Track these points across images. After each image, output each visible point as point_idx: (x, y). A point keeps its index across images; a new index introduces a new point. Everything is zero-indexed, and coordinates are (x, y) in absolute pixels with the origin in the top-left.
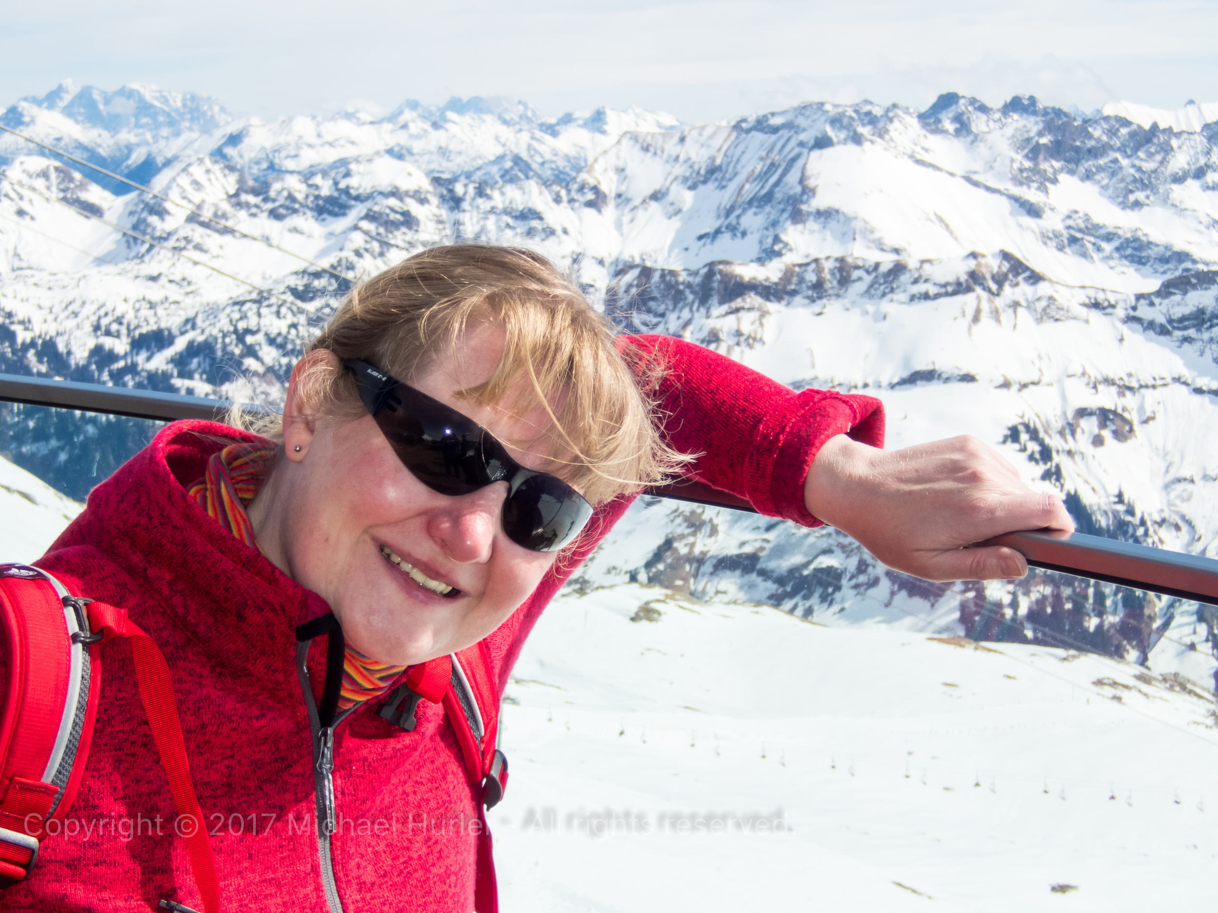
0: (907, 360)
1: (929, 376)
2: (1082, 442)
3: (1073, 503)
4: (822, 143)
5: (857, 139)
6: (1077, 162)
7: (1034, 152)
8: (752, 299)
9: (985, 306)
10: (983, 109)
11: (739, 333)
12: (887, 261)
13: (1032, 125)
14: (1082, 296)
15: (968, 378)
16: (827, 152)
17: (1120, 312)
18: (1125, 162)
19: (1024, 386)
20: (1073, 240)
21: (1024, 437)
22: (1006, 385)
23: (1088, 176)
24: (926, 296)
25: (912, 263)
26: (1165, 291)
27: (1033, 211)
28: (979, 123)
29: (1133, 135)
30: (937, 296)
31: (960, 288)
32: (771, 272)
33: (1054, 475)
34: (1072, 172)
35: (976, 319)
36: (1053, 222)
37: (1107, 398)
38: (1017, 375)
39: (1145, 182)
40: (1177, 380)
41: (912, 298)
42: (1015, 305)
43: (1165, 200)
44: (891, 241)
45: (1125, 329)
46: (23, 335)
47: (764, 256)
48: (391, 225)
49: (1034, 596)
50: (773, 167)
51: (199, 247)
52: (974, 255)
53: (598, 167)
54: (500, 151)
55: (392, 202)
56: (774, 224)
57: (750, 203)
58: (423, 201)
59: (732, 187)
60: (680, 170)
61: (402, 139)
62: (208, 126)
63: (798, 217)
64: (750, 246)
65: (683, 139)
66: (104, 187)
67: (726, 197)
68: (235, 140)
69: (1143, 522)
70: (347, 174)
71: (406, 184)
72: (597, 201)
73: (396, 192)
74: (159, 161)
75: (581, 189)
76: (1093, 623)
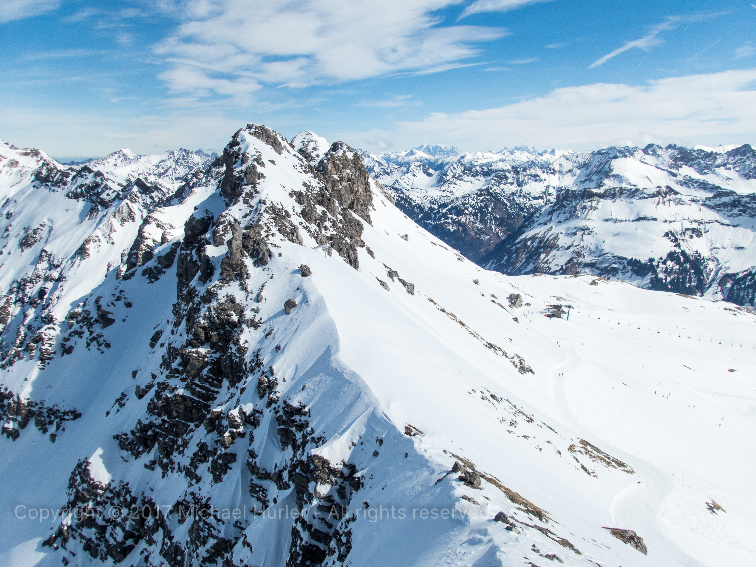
0: (638, 214)
1: (644, 218)
2: (687, 237)
3: (683, 253)
4: (616, 157)
5: (625, 156)
6: (688, 162)
7: (676, 159)
8: (596, 198)
9: (661, 200)
10: (660, 148)
11: (592, 206)
12: (634, 188)
13: (676, 152)
14: (689, 198)
15: (655, 219)
16: (617, 160)
17: (700, 203)
18: (702, 162)
19: (671, 222)
20: (685, 183)
21: (670, 235)
22: (666, 221)
23: (691, 166)
24: (644, 198)
25: (641, 189)
26: (714, 197)
27: (674, 175)
28: (659, 152)
29: (705, 155)
30: (647, 198)
31: (654, 196)
32: (601, 191)
33: (678, 245)
34: (686, 165)
35: (658, 204)
36: (680, 178)
37: (695, 226)
38: (669, 219)
39: (708, 167)
40: (716, 221)
41: (640, 198)
42: (670, 200)
43: (714, 172)
44: (633, 183)
45: (702, 207)
46: (414, 204)
47: (599, 186)
48: (501, 179)
49: (672, 277)
50: (602, 163)
51: (455, 184)
52: (659, 187)
53: (555, 164)
54: (528, 160)
55: (502, 173)
56: (601, 178)
57: (595, 173)
58: (509, 172)
59: (590, 169)
60: (576, 164)
61: (503, 157)
62: (456, 154)
63: (607, 177)
64: (594, 184)
65: (577, 157)
66: (433, 169)
67: (588, 171)
68: (463, 157)
69: (703, 259)
70: (491, 166)
71: (505, 168)
72: (554, 172)
73: (503, 170)
74: (445, 163)
75: (550, 169)
76: (688, 285)
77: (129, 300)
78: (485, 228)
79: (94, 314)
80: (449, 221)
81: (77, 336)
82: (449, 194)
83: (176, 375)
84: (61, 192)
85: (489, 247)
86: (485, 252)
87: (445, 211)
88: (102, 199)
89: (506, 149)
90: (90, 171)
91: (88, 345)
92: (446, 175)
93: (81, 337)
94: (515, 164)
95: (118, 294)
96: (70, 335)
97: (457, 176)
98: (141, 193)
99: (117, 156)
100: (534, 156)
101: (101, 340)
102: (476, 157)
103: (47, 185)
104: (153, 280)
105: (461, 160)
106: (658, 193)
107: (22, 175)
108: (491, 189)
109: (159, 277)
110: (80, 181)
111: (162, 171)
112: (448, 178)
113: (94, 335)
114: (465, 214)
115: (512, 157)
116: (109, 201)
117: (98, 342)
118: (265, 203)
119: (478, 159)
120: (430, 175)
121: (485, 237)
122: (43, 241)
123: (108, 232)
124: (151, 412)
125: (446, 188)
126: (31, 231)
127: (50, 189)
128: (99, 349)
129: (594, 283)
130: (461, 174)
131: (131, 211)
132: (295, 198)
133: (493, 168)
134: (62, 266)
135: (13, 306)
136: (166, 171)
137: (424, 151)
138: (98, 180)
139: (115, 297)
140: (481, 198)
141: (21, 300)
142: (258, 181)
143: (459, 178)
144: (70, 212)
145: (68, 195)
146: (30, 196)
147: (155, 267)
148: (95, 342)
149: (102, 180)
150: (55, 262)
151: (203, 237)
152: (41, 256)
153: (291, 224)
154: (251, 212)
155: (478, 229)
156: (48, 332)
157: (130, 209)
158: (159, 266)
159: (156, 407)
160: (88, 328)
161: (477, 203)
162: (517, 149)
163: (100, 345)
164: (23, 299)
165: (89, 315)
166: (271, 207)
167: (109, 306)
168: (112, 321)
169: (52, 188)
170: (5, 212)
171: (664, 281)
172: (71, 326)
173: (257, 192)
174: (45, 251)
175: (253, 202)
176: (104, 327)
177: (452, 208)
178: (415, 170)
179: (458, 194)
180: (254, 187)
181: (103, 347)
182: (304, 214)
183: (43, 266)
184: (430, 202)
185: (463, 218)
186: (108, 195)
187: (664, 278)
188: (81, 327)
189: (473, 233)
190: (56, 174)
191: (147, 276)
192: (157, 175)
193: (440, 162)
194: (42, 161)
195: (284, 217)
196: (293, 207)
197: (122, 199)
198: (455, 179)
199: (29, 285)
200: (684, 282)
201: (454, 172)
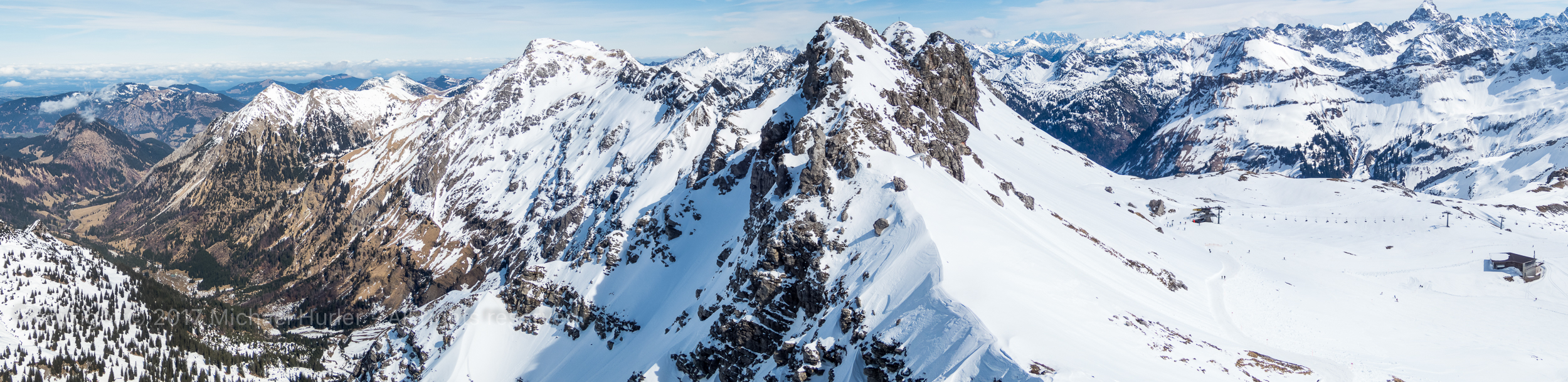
0: (1278, 99)
1: (1285, 102)
2: (1328, 118)
3: (1327, 135)
4: (1248, 39)
5: (1258, 38)
6: (1318, 41)
7: (1307, 39)
8: (1234, 84)
9: (1299, 82)
10: (1290, 28)
11: (1230, 93)
12: (1270, 71)
13: (1306, 32)
14: (1325, 78)
15: (1296, 102)
16: (1250, 41)
17: (1335, 82)
18: (1331, 40)
19: (1311, 104)
20: (1319, 63)
21: (1312, 118)
22: (1306, 104)
23: (1321, 45)
24: (1282, 80)
25: (1278, 72)
26: (1347, 75)
27: (1308, 55)
28: (1290, 32)
29: (1332, 33)
30: (1285, 80)
31: (1291, 77)
32: (1238, 75)
33: (1321, 128)
34: (1317, 44)
35: (1296, 86)
36: (1313, 58)
37: (1334, 105)
38: (1309, 101)
39: (1337, 46)
40: (1352, 99)
41: (1278, 81)
42: (1307, 81)
43: (1342, 50)
44: (1269, 65)
45: (1338, 86)
46: (1028, 101)
47: (1235, 71)
48: (1129, 67)
49: (1320, 162)
50: (1235, 46)
51: (1075, 76)
52: (1294, 68)
53: (1186, 49)
54: (1156, 45)
55: (1129, 61)
56: (1236, 62)
57: (1229, 57)
58: (1137, 60)
59: (1224, 52)
60: (1209, 48)
61: (1129, 43)
62: (1075, 42)
63: (1243, 60)
64: (1230, 69)
65: (1209, 40)
66: (1049, 60)
67: (1222, 55)
69: (1346, 139)
70: (1116, 53)
71: (1132, 56)
72: (1186, 58)
73: (1129, 58)
74: (1062, 52)
75: (1181, 55)
76: (1336, 168)
77: (698, 212)
78: (1115, 125)
79: (662, 224)
80: (1071, 119)
81: (643, 245)
82: (1069, 88)
83: (745, 299)
84: (641, 93)
85: (1121, 148)
86: (1117, 154)
87: (1066, 108)
88: (678, 101)
89: (1131, 34)
90: (669, 72)
91: (653, 256)
92: (1065, 67)
93: (647, 247)
94: (1142, 51)
95: (687, 204)
96: (636, 244)
97: (1077, 67)
98: (717, 95)
99: (695, 55)
100: (1163, 41)
101: (666, 252)
102: (1098, 44)
103: (628, 86)
104: (724, 191)
105: (1081, 48)
106: (1295, 74)
107: (607, 75)
108: (1118, 79)
109: (731, 188)
110: (659, 82)
111: (740, 71)
112: (1067, 69)
113: (660, 246)
114: (1090, 111)
115: (1139, 42)
116: (685, 103)
117: (663, 254)
118: (851, 105)
119: (1100, 47)
120: (1045, 67)
121: (1116, 137)
122: (620, 143)
123: (681, 137)
124: (713, 336)
125: (1066, 82)
126: (609, 133)
127: (630, 91)
128: (663, 262)
129: (1243, 178)
130: (1082, 64)
131: (706, 114)
132: (886, 98)
133: (1118, 56)
134: (635, 171)
135: (587, 207)
136: (744, 70)
137: (1037, 40)
138: (676, 81)
139: (684, 208)
140: (1107, 91)
141: (594, 202)
142: (844, 80)
143: (1081, 69)
144: (647, 114)
145: (646, 97)
146: (613, 98)
147: (728, 177)
148: (660, 254)
149: (679, 81)
150: (629, 166)
151: (781, 144)
152: (616, 158)
153: (883, 129)
154: (835, 115)
155: (1106, 127)
156: (615, 237)
157: (705, 112)
158: (732, 176)
159: (719, 331)
160: (655, 238)
161: (1103, 96)
162: (1143, 33)
163: (665, 257)
164: (596, 201)
165: (656, 224)
166: (859, 109)
167: (677, 216)
168: (678, 233)
169: (632, 89)
170: (589, 113)
171: (1313, 167)
172: (638, 234)
173: (843, 92)
174: (621, 154)
175: (838, 104)
176: (670, 239)
177: (1075, 104)
178: (1028, 62)
179: (1080, 88)
180: (840, 87)
181: (667, 260)
182: (898, 117)
183: (618, 168)
184: (1048, 99)
185: (1088, 116)
186: (684, 97)
187: (1313, 163)
188: (648, 236)
189: (1100, 133)
190: (637, 75)
191: (719, 186)
192: (735, 75)
193: (1056, 51)
194: (626, 62)
195: (874, 121)
196: (885, 109)
197: (698, 101)
198: (1075, 71)
199: (603, 187)
200: (1332, 165)
201: (1074, 62)
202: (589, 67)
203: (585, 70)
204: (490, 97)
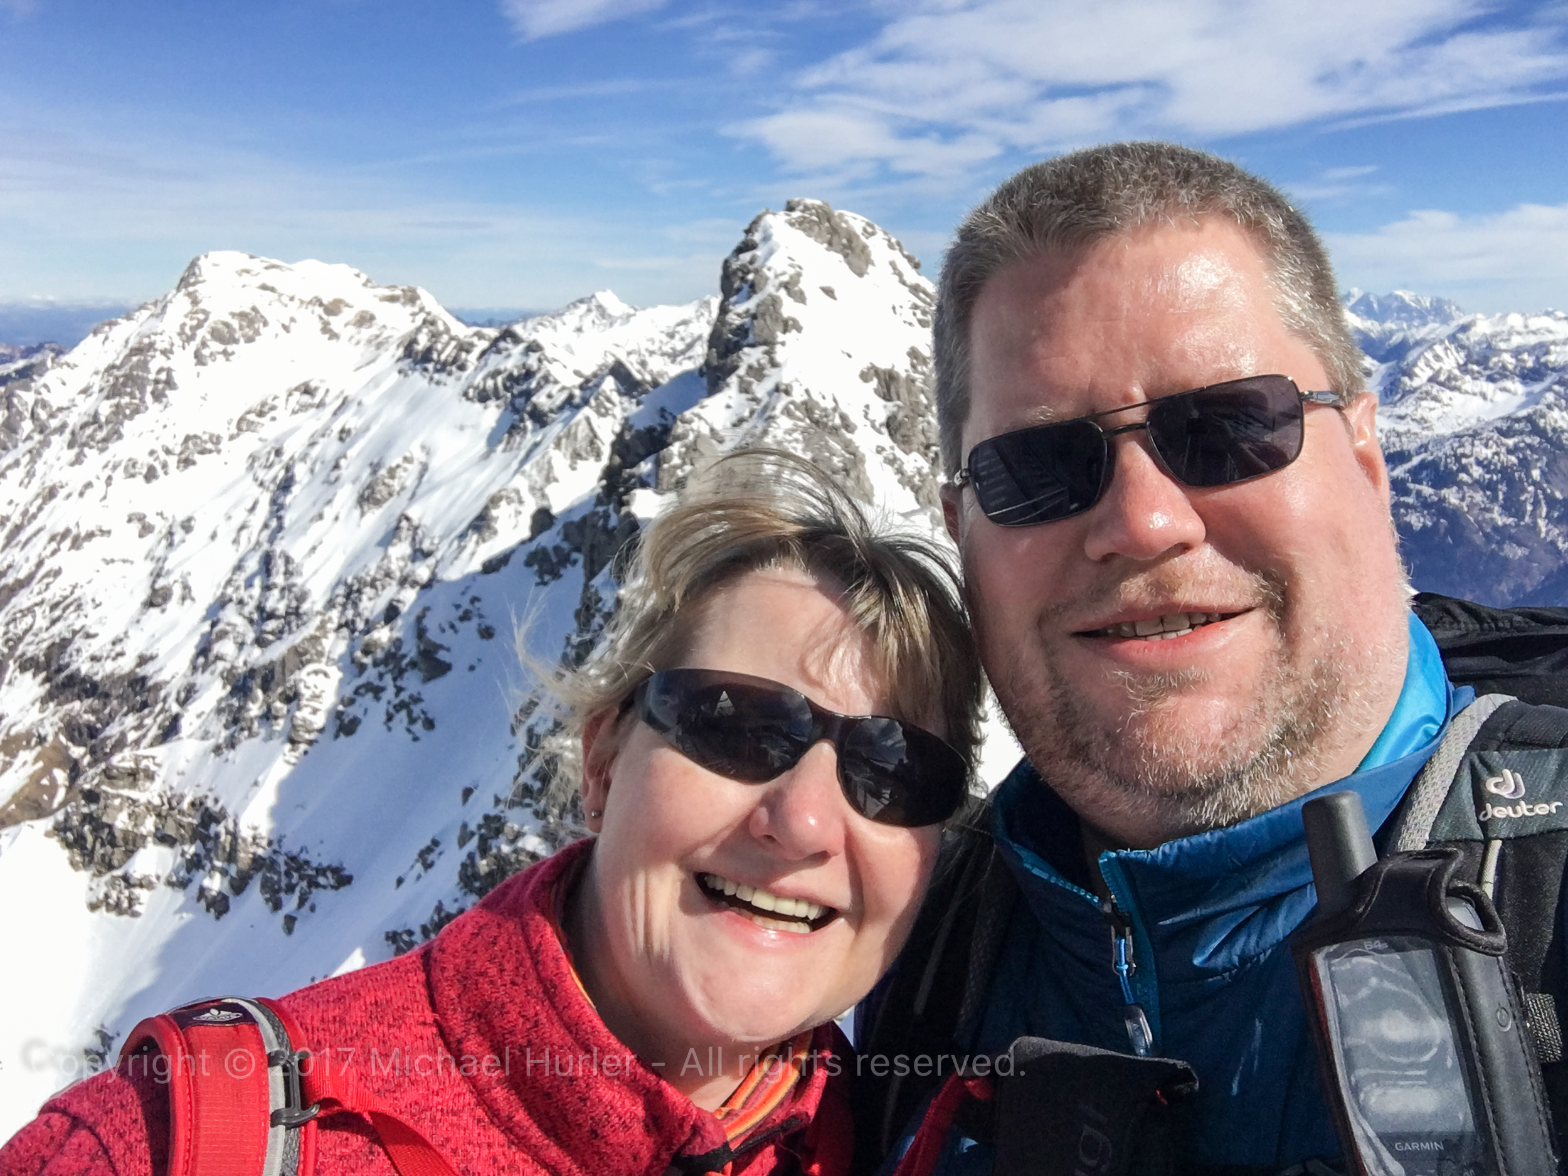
51: (1435, 399)
62: (1446, 319)
66: (1374, 357)
68: (1464, 328)
70: (1547, 353)
74: (1411, 341)
78: (1517, 525)
80: (1410, 500)
82: (1415, 428)
84: (453, 385)
87: (1400, 472)
88: (535, 406)
90: (517, 340)
92: (1412, 375)
97: (1442, 378)
98: (620, 394)
99: (583, 308)
102: (1505, 328)
103: (426, 370)
105: (1460, 336)
107: (379, 344)
108: (1543, 416)
110: (494, 361)
111: (680, 346)
112: (1416, 383)
114: (1460, 485)
116: (552, 411)
119: (1510, 334)
121: (1515, 552)
122: (407, 495)
123: (539, 480)
125: (1409, 411)
126: (383, 472)
127: (431, 379)
130: (1456, 372)
131: (595, 436)
133: (1552, 358)
134: (439, 555)
135: (332, 636)
136: (690, 346)
137: (1353, 309)
138: (532, 361)
140: (1510, 442)
141: (349, 625)
143: (1449, 384)
144: (468, 432)
145: (465, 394)
146: (391, 395)
149: (540, 361)
150: (426, 546)
152: (397, 528)
155: (1496, 528)
157: (592, 429)
161: (1497, 453)
164: (353, 622)
169: (436, 376)
170: (336, 427)
174: (408, 519)
177: (1423, 465)
179: (1442, 429)
183: (400, 550)
185: (1451, 496)
186: (550, 396)
189: (1478, 539)
190: (447, 344)
192: (669, 355)
193: (1396, 339)
194: (422, 316)
197: (578, 407)
198: (1437, 387)
199: (368, 591)
201: (1436, 365)
202: (336, 323)
203: (326, 329)
204: (96, 389)
